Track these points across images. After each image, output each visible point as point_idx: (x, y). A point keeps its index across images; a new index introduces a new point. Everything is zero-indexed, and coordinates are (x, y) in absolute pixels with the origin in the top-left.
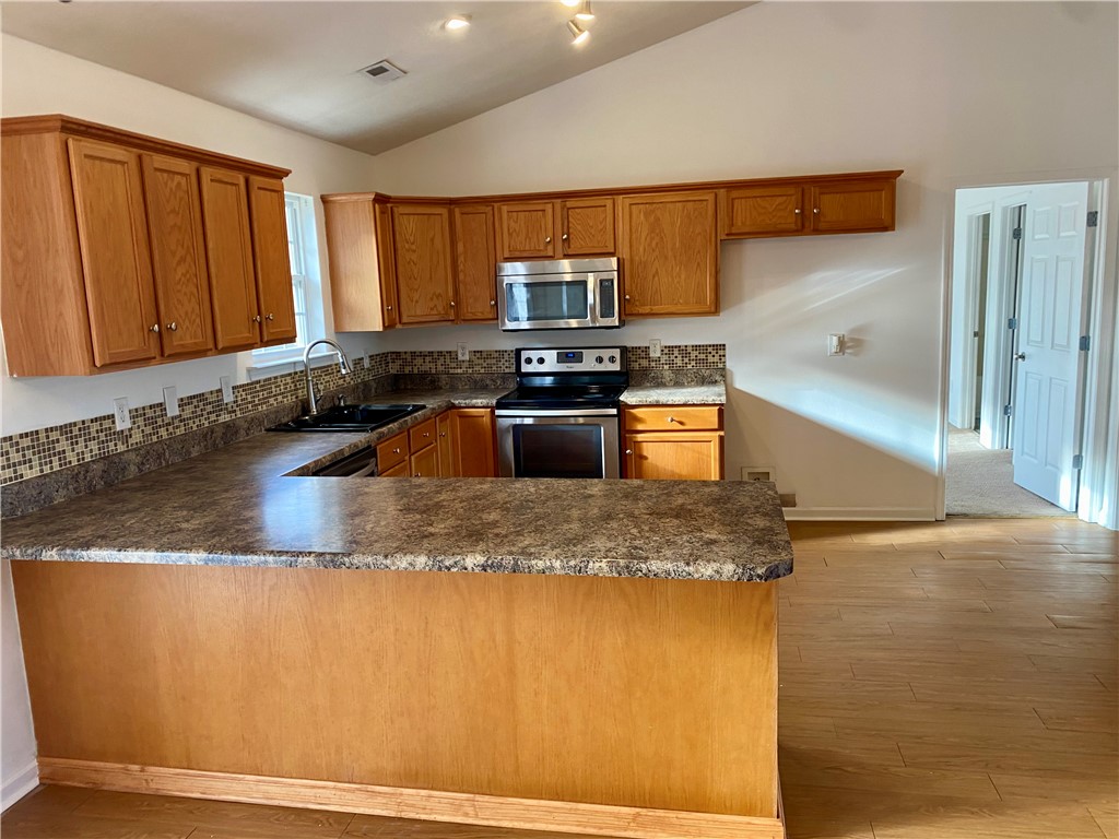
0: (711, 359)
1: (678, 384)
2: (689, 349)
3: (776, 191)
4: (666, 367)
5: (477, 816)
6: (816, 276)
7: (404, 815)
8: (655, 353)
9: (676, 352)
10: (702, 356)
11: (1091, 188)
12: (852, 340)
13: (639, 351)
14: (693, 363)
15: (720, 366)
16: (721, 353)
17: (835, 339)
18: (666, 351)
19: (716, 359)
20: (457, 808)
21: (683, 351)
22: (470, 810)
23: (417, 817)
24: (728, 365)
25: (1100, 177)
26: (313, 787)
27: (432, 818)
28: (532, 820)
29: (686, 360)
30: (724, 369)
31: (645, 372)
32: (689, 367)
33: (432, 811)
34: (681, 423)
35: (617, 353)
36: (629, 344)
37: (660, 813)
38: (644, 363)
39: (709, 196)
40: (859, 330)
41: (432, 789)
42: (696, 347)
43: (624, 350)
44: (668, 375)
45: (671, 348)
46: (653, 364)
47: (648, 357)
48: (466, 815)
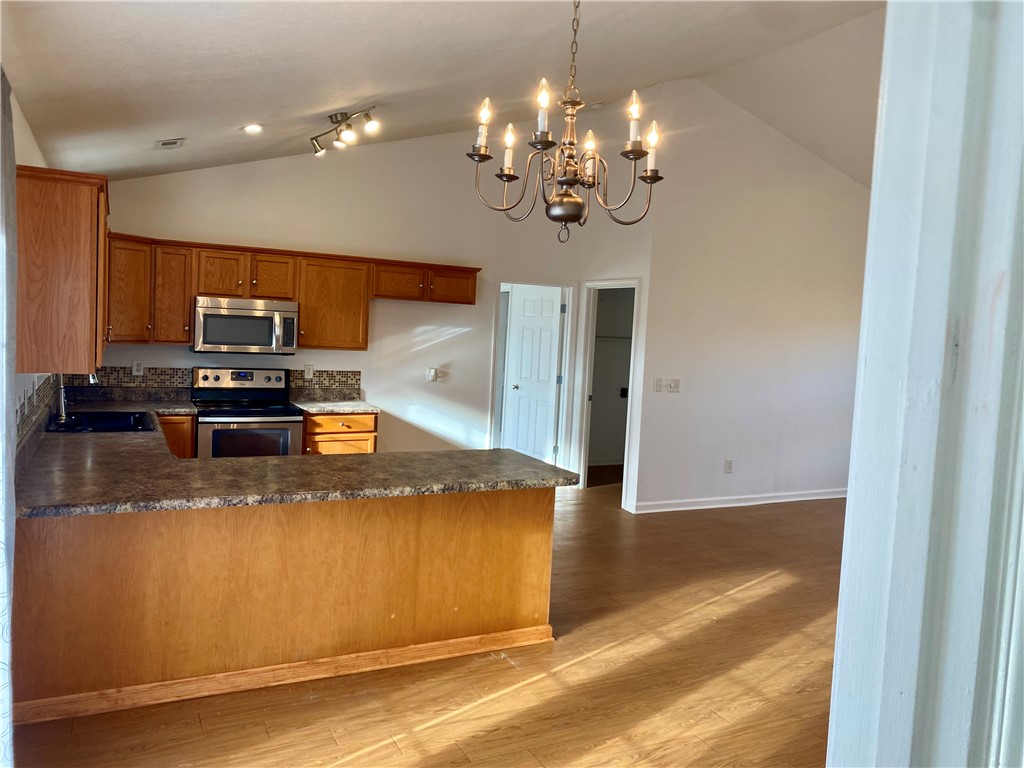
0: (350, 382)
1: (326, 400)
2: (335, 374)
3: (408, 270)
4: (317, 386)
5: (388, 663)
6: (420, 329)
7: (340, 673)
8: (309, 376)
9: (325, 376)
10: (344, 379)
11: (562, 290)
12: (442, 372)
13: (296, 374)
14: (337, 384)
15: (356, 387)
16: (357, 377)
17: (433, 371)
18: (317, 374)
19: (354, 382)
20: (375, 660)
21: (330, 375)
22: (384, 660)
23: (350, 672)
24: (362, 388)
25: (569, 286)
26: (273, 670)
27: (360, 670)
28: (422, 657)
29: (332, 382)
30: (359, 389)
31: (301, 389)
32: (334, 387)
33: (359, 667)
34: (349, 427)
35: (282, 374)
36: (291, 368)
37: (493, 635)
38: (300, 383)
39: (364, 267)
40: (446, 366)
41: (359, 652)
42: (339, 373)
43: (288, 372)
44: (319, 393)
45: (321, 373)
46: (307, 384)
47: (302, 378)
48: (381, 663)
